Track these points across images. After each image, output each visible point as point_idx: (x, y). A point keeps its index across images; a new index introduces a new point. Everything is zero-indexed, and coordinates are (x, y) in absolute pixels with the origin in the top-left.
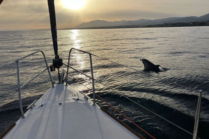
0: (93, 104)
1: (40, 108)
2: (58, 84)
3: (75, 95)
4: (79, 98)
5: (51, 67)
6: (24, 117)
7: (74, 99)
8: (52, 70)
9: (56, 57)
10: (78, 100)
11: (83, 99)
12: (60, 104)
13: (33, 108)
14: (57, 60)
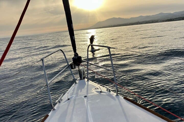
0: (116, 94)
1: (67, 102)
2: (80, 80)
3: (98, 88)
4: (102, 91)
5: (71, 65)
6: (54, 110)
7: (97, 92)
8: (72, 68)
9: (75, 55)
10: (101, 92)
11: (106, 92)
12: (86, 96)
13: (61, 102)
14: (77, 58)
